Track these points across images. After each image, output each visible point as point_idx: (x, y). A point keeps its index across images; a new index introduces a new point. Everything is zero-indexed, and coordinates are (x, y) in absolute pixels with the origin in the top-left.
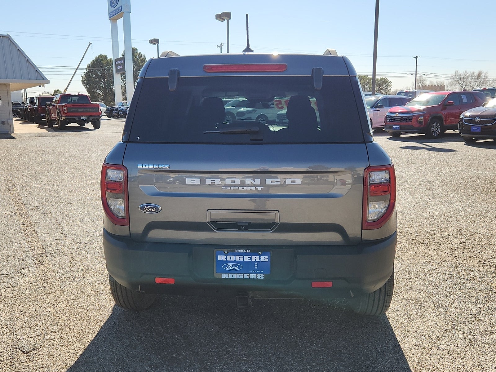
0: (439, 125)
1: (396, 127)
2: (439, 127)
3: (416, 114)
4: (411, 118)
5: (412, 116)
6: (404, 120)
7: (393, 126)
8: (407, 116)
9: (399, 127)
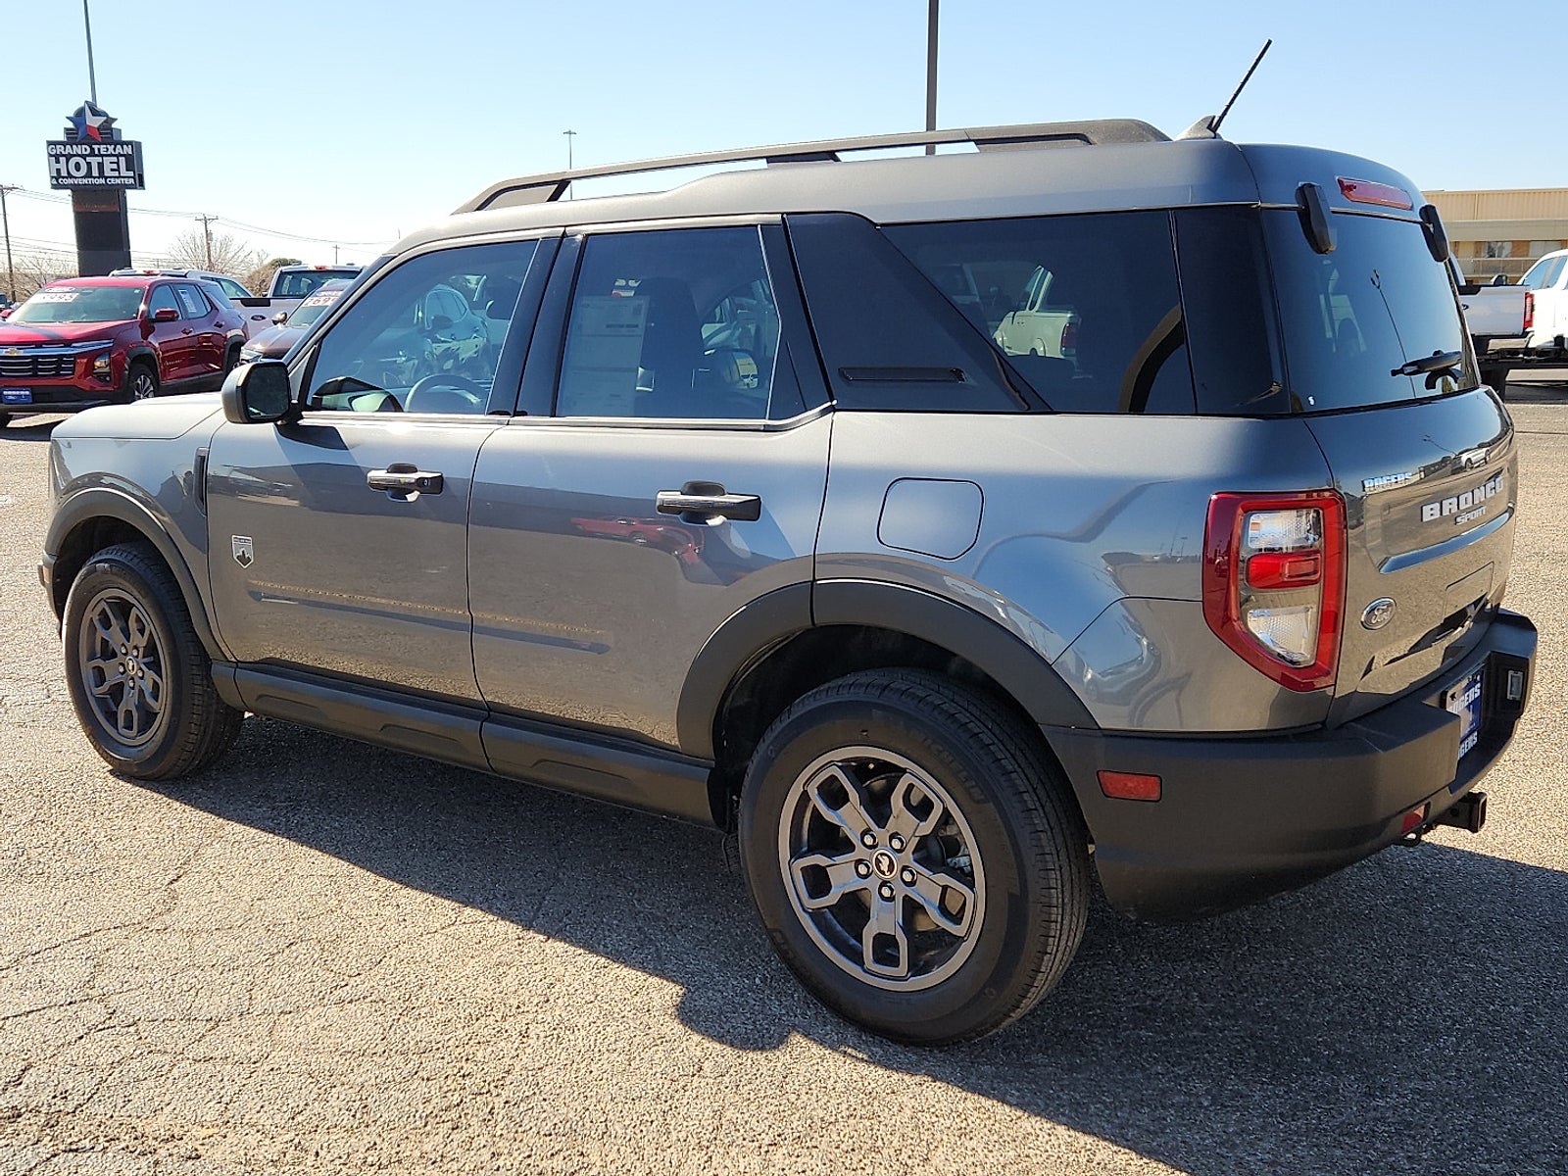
0: (151, 383)
1: (18, 393)
2: (152, 389)
3: (86, 349)
4: (70, 362)
5: (70, 356)
6: (42, 370)
7: (5, 393)
8: (54, 356)
9: (27, 393)
